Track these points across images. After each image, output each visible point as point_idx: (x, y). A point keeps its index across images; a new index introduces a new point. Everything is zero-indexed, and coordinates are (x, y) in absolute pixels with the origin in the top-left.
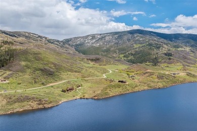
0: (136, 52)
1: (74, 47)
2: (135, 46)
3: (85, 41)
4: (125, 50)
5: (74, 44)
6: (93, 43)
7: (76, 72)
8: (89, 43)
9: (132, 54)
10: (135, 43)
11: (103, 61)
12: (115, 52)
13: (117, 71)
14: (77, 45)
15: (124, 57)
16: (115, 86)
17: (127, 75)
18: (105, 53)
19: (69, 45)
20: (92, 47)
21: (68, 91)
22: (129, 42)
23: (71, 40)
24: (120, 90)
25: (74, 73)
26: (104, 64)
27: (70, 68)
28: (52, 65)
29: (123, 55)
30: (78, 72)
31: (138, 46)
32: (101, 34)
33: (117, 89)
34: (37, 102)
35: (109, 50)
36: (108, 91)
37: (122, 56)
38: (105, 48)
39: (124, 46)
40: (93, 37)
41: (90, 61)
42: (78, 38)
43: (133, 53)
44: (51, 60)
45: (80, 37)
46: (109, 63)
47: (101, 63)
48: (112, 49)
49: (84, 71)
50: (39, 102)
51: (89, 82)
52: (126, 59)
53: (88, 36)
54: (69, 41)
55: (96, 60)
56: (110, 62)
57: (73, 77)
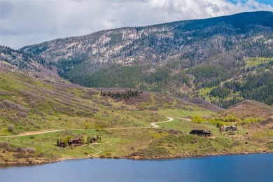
0: (250, 79)
1: (55, 68)
2: (249, 62)
3: (90, 49)
4: (217, 75)
5: (56, 60)
6: (114, 56)
7: (79, 114)
8: (103, 56)
9: (237, 87)
10: (250, 54)
11: (148, 99)
12: (186, 81)
13: (188, 120)
14: (64, 64)
15: (212, 94)
16: (181, 140)
17: (215, 127)
18: (154, 85)
19: (42, 62)
20: (114, 66)
21: (70, 144)
22: (227, 49)
23: (45, 46)
24: (195, 146)
25: (76, 118)
26: (153, 105)
27: (65, 106)
28: (20, 99)
29: (208, 90)
30: (86, 116)
31: (256, 63)
32: (138, 29)
33: (186, 146)
34: (12, 153)
35: (167, 76)
36: (165, 146)
37: (204, 92)
38: (153, 70)
39: (214, 61)
40: (116, 36)
41: (110, 100)
42: (68, 40)
43: (242, 82)
44: (16, 87)
45: (74, 39)
46: (166, 105)
47: (144, 104)
48: (176, 72)
49: (99, 114)
50: (17, 153)
51: (116, 136)
52: (217, 99)
53: (99, 34)
54: (38, 51)
55: (130, 97)
56: (168, 100)
57: (74, 124)
